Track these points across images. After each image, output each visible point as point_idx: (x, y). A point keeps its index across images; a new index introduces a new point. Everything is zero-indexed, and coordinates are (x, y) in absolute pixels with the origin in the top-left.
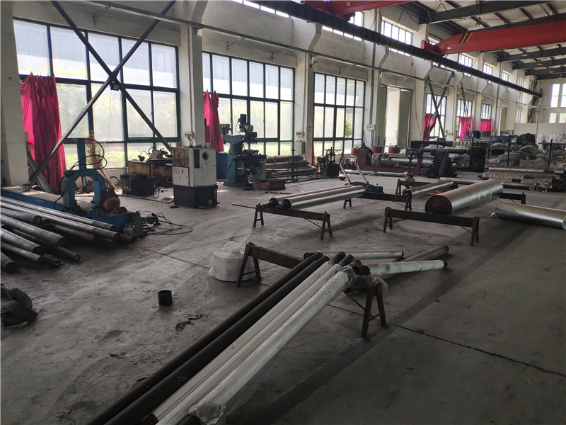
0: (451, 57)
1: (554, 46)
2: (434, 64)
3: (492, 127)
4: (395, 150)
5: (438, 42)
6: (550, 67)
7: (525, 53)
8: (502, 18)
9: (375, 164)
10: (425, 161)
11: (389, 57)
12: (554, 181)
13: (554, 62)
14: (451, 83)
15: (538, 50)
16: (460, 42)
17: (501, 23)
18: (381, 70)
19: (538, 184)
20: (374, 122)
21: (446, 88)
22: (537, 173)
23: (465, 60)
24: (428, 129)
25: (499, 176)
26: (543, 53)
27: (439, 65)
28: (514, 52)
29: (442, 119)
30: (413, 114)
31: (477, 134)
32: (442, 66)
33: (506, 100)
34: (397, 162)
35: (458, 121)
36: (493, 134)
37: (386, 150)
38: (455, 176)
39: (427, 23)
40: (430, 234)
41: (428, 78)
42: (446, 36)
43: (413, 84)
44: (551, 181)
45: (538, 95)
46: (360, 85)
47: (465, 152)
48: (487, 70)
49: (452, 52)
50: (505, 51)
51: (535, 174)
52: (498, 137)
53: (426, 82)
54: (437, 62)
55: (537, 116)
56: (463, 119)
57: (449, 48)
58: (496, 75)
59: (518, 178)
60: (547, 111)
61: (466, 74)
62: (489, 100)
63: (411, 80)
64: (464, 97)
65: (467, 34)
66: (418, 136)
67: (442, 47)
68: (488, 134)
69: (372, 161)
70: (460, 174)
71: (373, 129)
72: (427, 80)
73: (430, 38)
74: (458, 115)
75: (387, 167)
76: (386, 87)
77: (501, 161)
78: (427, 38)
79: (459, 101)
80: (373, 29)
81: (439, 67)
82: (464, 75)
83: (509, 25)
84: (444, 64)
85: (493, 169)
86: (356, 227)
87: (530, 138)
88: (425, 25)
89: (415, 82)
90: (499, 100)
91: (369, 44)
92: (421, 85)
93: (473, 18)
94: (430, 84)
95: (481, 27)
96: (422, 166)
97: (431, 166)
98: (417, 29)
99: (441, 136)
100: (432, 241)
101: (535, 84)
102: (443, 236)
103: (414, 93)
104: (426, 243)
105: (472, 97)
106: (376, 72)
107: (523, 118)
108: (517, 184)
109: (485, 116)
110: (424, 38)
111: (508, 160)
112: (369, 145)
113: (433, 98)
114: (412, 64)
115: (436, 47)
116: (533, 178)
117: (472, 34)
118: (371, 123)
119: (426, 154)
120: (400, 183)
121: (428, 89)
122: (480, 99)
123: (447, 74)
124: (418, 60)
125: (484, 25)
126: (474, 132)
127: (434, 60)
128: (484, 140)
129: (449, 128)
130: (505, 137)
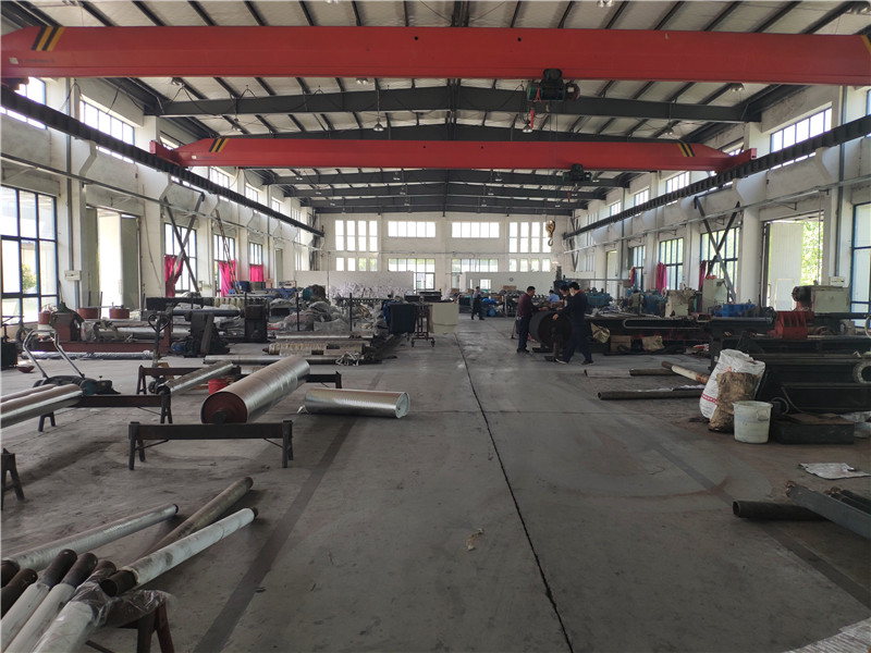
0: (197, 170)
1: (333, 171)
2: (173, 178)
3: (266, 276)
4: (121, 313)
5: (176, 146)
6: (331, 198)
7: (298, 174)
8: (266, 124)
9: (89, 339)
10: (176, 331)
11: (97, 161)
12: (365, 350)
13: (335, 192)
14: (201, 209)
15: (315, 174)
16: (210, 150)
17: (266, 131)
18: (84, 181)
19: (346, 355)
20: (78, 266)
21: (194, 217)
22: (342, 339)
23: (219, 177)
24: (171, 280)
25: (294, 347)
26: (321, 179)
27: (181, 182)
28: (284, 173)
29: (192, 262)
30: (146, 254)
31: (247, 287)
32: (185, 183)
33: (280, 238)
34: (128, 334)
35: (216, 267)
36: (268, 286)
37: (105, 314)
38: (226, 352)
39: (157, 116)
40: (212, 459)
41: (165, 199)
42: (188, 140)
43: (141, 207)
44: (360, 350)
45: (319, 234)
46: (46, 203)
47: (236, 313)
48: (252, 194)
49: (199, 163)
50: (274, 170)
51: (340, 342)
52: (277, 290)
53: (162, 206)
54: (177, 175)
55: (321, 261)
56: (223, 264)
57: (194, 157)
58: (263, 201)
59: (319, 349)
60: (331, 255)
61: (221, 198)
62: (257, 237)
63: (137, 202)
64: (222, 231)
65: (219, 140)
66: (157, 290)
67: (183, 155)
68: (262, 286)
69: (83, 334)
70: (233, 348)
71: (77, 277)
72: (164, 202)
73: (163, 140)
74: (216, 258)
75: (111, 342)
76: (94, 209)
77: (289, 324)
78: (158, 138)
79: (215, 237)
80: (64, 112)
81: (181, 184)
82: (219, 200)
83: (275, 134)
84: (188, 180)
85: (282, 337)
86: (72, 468)
87: (319, 291)
88: (154, 117)
89: (144, 205)
90: (271, 238)
91: (60, 136)
92: (154, 210)
93: (226, 118)
94: (169, 210)
95: (238, 132)
96: (172, 339)
97: (187, 338)
98: (142, 123)
99: (193, 290)
100: (219, 471)
101: (314, 218)
102: (236, 459)
103: (143, 222)
104: (211, 477)
105: (233, 232)
106: (76, 184)
107: (304, 264)
108: (319, 358)
109: (255, 260)
110: (154, 138)
111: (298, 323)
112: (71, 305)
113: (175, 230)
114: (137, 176)
115: (174, 153)
116: (338, 348)
117: (227, 140)
118: (72, 268)
119: (176, 320)
120: (143, 372)
121: (166, 216)
122: (245, 235)
123: (193, 196)
124: (147, 171)
125: (244, 131)
126: (242, 283)
127: (172, 173)
128: (257, 294)
129: (204, 276)
130: (288, 291)
